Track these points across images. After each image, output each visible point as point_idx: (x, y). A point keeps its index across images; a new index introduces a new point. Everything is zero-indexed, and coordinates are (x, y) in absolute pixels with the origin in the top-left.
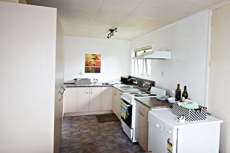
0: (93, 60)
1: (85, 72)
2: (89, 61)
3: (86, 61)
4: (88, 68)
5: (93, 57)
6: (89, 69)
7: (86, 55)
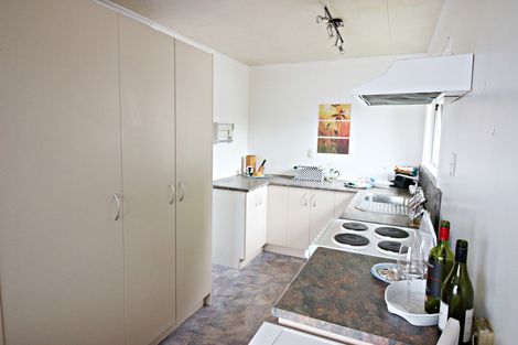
0: (334, 120)
1: (318, 152)
2: (326, 121)
3: (321, 123)
4: (324, 141)
5: (335, 112)
6: (326, 144)
7: (321, 106)
